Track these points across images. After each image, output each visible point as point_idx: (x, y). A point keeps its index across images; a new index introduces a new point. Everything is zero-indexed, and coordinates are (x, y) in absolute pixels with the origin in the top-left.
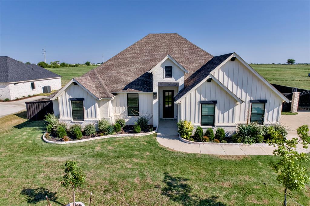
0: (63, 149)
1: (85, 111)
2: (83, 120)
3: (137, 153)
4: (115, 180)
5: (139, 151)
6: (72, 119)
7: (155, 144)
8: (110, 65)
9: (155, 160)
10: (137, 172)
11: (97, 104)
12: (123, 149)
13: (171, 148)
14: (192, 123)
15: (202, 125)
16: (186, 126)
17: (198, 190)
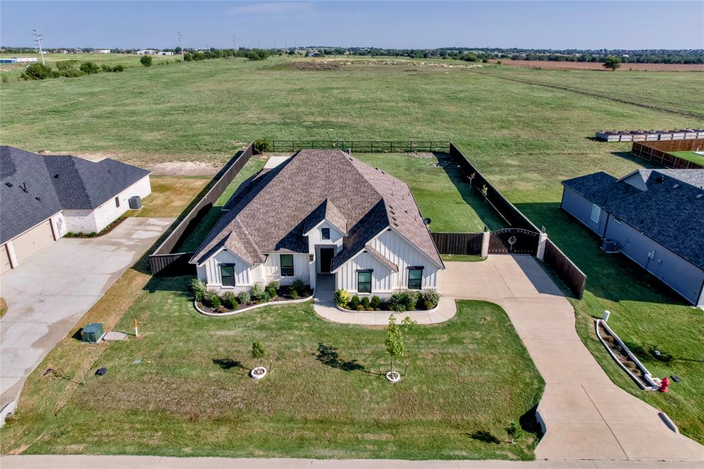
0: (225, 322)
1: (236, 277)
2: (234, 286)
3: (296, 324)
4: (283, 350)
5: (297, 321)
6: (221, 284)
7: (313, 313)
8: (255, 210)
9: (313, 331)
10: (299, 343)
11: (249, 269)
12: (283, 320)
13: (328, 318)
14: (350, 291)
15: (359, 292)
16: (342, 294)
17: (344, 356)
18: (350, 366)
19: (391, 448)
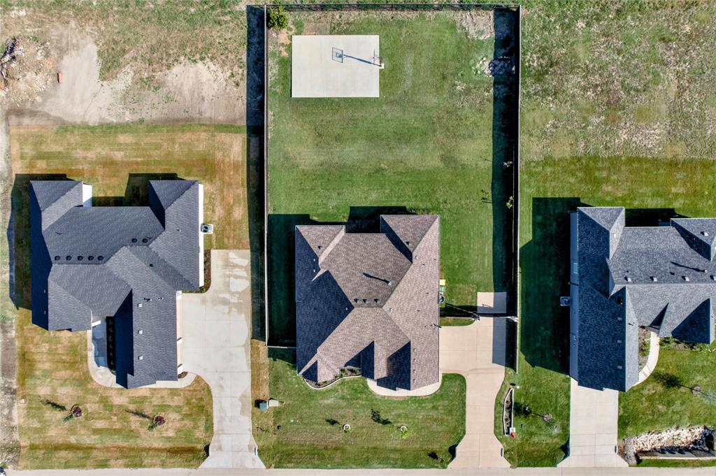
17: (383, 417)
18: (386, 422)
19: (399, 462)
